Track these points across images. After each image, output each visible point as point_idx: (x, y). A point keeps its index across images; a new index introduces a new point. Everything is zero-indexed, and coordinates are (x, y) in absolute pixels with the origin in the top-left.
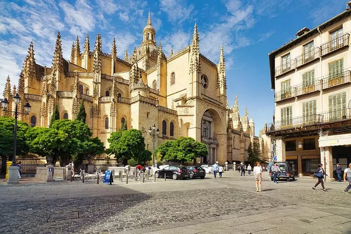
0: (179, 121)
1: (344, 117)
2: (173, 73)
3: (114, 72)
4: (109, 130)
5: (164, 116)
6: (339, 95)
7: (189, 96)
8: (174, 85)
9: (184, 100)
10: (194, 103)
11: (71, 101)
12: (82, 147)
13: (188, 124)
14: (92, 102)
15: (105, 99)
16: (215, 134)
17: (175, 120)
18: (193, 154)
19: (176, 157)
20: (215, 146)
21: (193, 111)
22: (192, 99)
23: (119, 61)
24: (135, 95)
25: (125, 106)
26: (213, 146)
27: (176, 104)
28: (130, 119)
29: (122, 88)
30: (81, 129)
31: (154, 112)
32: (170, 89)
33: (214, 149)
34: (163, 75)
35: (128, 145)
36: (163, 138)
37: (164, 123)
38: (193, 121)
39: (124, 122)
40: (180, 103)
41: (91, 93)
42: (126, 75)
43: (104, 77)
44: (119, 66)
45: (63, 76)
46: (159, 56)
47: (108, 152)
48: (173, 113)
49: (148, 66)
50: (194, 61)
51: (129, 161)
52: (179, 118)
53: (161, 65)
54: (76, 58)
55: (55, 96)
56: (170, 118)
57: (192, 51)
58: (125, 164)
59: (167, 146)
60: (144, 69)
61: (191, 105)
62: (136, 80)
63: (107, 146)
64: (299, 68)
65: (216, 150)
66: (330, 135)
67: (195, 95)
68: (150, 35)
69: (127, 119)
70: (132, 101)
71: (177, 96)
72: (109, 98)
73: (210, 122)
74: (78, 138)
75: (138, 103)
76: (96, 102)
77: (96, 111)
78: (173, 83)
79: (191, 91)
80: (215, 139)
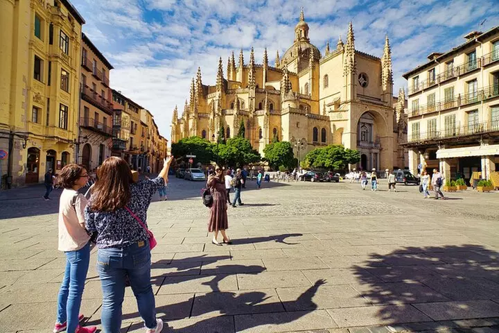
0: (332, 127)
1: (454, 134)
2: (326, 76)
3: (266, 81)
4: (262, 140)
5: (315, 123)
6: (451, 116)
7: (343, 100)
8: (327, 89)
9: (337, 104)
10: (349, 107)
11: (232, 117)
12: (246, 157)
13: (341, 130)
14: (248, 116)
15: (259, 112)
16: (378, 138)
17: (328, 126)
18: (341, 161)
19: (323, 164)
20: (377, 151)
21: (348, 115)
22: (346, 103)
23: (270, 69)
24: (285, 106)
25: (276, 117)
26: (374, 151)
27: (328, 109)
28: (281, 129)
29: (274, 99)
30: (246, 144)
31: (304, 121)
32: (323, 92)
33: (376, 154)
34: (315, 78)
35: (279, 155)
36: (314, 144)
37: (315, 130)
38: (347, 126)
39: (276, 132)
40: (333, 108)
41: (247, 106)
42: (277, 85)
43: (258, 90)
44: (271, 75)
45: (224, 94)
46: (310, 60)
47: (263, 160)
48: (326, 119)
49: (300, 68)
50: (349, 63)
51: (280, 167)
52: (332, 123)
53: (313, 68)
54: (232, 72)
55: (220, 114)
56: (322, 125)
57: (346, 52)
58: (277, 169)
59: (316, 153)
60: (296, 71)
61: (345, 109)
62: (287, 89)
63: (263, 155)
64: (425, 90)
65: (378, 155)
66: (446, 148)
67: (349, 98)
68: (303, 32)
69: (278, 130)
70: (283, 112)
71: (330, 100)
72: (262, 111)
73: (370, 125)
74: (244, 151)
75: (288, 114)
76: (251, 115)
77: (252, 123)
78: (326, 86)
79: (345, 94)
80: (377, 142)
